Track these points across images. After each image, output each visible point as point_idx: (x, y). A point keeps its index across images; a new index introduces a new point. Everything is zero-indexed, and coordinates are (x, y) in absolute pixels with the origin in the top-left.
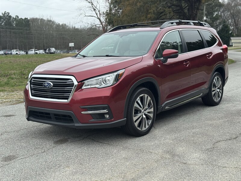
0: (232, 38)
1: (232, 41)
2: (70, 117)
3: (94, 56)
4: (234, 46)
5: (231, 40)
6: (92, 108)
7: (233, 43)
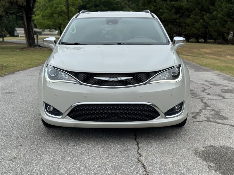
0: (17, 29)
1: (18, 32)
4: (20, 37)
5: (16, 30)
7: (19, 34)
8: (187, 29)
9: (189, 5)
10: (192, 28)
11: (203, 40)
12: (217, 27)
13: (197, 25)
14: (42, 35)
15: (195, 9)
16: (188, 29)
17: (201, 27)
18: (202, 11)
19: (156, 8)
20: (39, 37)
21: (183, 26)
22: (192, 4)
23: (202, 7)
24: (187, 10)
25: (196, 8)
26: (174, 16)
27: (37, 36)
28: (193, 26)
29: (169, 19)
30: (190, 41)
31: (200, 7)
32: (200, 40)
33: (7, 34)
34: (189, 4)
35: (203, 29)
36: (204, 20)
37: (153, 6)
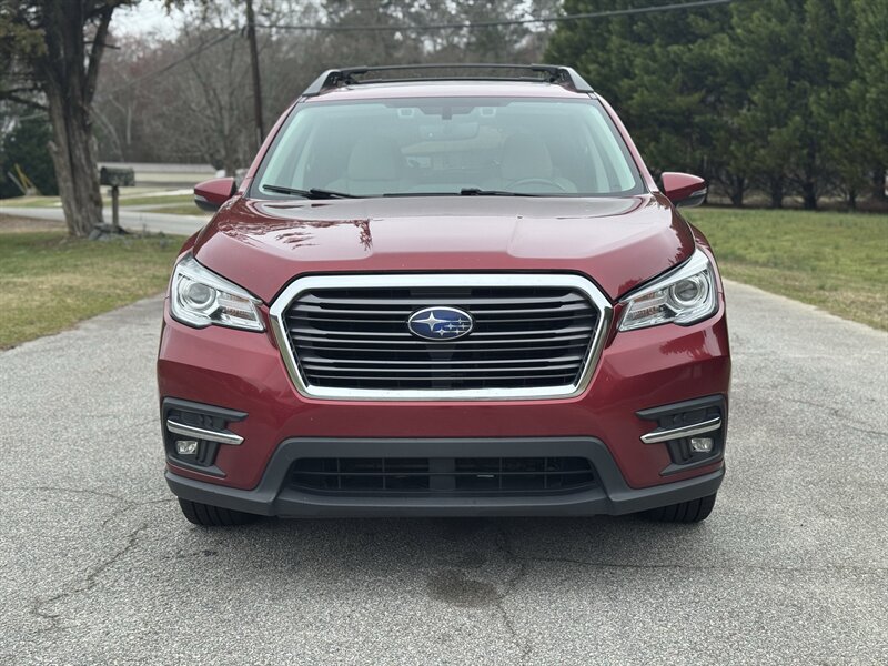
2: (583, 462)
3: (385, 196)
6: (672, 414)
8: (736, 152)
9: (742, 55)
10: (754, 149)
11: (800, 199)
12: (860, 141)
13: (778, 136)
14: (133, 185)
15: (766, 72)
16: (739, 155)
17: (798, 143)
18: (798, 80)
19: (605, 71)
20: (124, 192)
21: (717, 140)
22: (752, 50)
23: (797, 62)
24: (736, 74)
25: (771, 67)
26: (682, 101)
27: (114, 193)
28: (759, 142)
29: (661, 112)
30: (745, 201)
31: (786, 62)
32: (787, 200)
33: (29, 186)
34: (744, 50)
35: (805, 152)
36: (807, 115)
37: (595, 62)
